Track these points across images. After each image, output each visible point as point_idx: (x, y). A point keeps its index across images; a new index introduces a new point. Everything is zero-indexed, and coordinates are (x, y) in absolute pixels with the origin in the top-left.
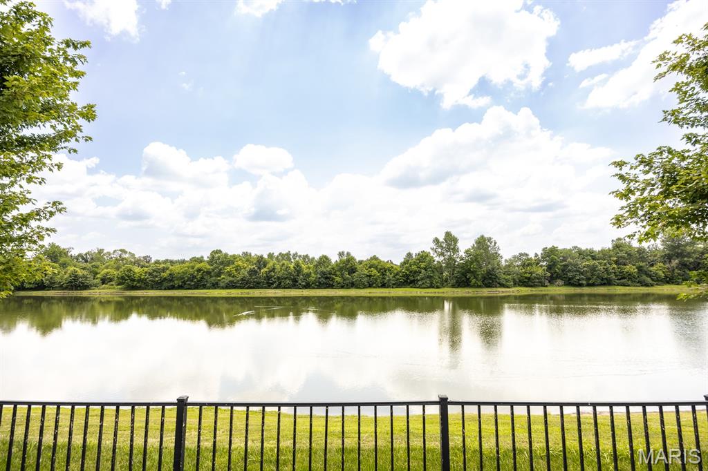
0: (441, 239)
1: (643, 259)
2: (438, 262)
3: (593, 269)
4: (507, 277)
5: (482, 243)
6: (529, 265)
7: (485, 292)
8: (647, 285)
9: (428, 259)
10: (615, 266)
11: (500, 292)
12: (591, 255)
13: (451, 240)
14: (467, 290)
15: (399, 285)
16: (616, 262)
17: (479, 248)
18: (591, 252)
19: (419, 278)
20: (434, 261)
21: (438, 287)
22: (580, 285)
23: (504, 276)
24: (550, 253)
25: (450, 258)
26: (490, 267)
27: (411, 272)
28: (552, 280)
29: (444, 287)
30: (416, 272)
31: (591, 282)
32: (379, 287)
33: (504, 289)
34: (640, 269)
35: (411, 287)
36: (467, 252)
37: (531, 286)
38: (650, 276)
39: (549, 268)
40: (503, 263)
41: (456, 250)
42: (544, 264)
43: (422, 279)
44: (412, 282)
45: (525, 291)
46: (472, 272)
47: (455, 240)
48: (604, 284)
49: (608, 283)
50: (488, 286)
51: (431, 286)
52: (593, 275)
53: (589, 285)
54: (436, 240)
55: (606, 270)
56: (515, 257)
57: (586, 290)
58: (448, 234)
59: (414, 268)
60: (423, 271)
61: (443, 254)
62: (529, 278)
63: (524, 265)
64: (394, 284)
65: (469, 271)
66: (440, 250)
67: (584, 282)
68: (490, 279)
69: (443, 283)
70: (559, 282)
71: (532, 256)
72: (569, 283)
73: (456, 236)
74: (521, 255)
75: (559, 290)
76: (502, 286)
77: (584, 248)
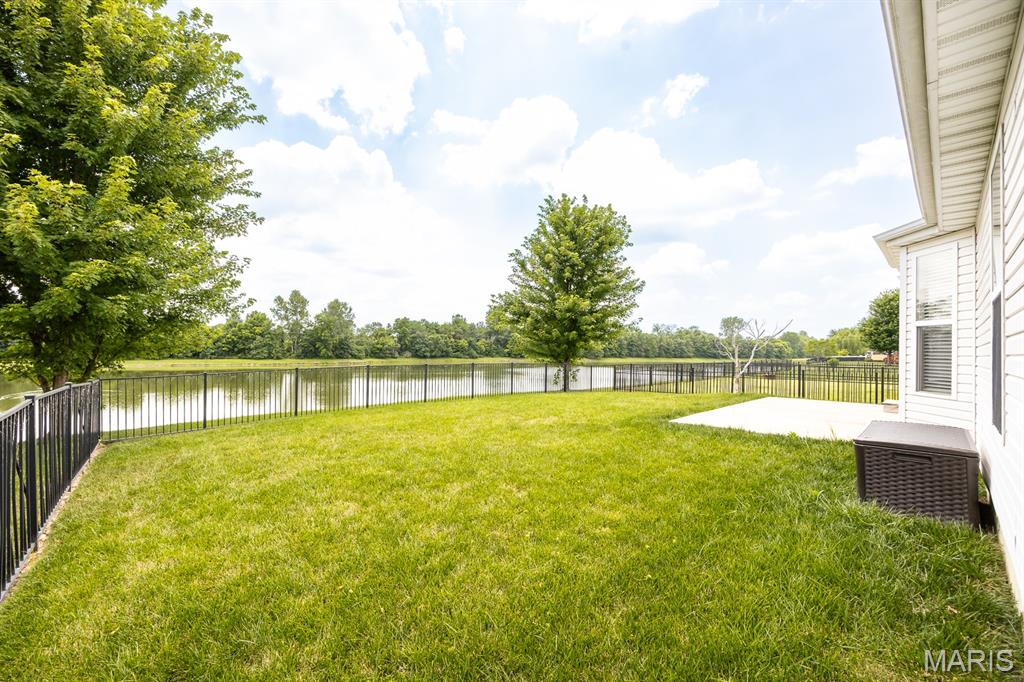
0: (286, 299)
1: (472, 334)
2: (279, 327)
3: (436, 342)
4: (359, 347)
5: (336, 307)
6: (382, 335)
7: (336, 363)
8: (473, 358)
9: (266, 322)
10: (452, 340)
11: (352, 362)
12: (435, 328)
13: (298, 302)
14: (315, 361)
15: (220, 354)
16: (454, 337)
17: (331, 313)
18: (436, 325)
19: (252, 346)
20: (274, 325)
21: (278, 358)
22: (425, 357)
23: (355, 346)
24: (402, 324)
25: (297, 323)
26: (343, 336)
27: (240, 338)
28: (401, 351)
29: (286, 358)
30: (247, 339)
31: (433, 354)
32: (188, 357)
33: (355, 361)
34: (470, 343)
35: (240, 358)
36: (317, 317)
37: (382, 358)
38: (475, 350)
39: (400, 339)
40: (355, 333)
41: (303, 314)
42: (395, 335)
43: (256, 348)
44: (240, 351)
45: (376, 362)
46: (322, 341)
47: (304, 302)
48: (442, 356)
49: (445, 355)
50: (338, 357)
51: (270, 357)
52: (435, 348)
53: (432, 357)
54: (279, 300)
55: (446, 343)
56: (368, 326)
57: (429, 362)
58: (296, 294)
59: (246, 333)
60: (258, 337)
61: (286, 318)
62: (381, 350)
63: (377, 336)
64: (212, 354)
65: (319, 339)
66: (283, 312)
67: (428, 354)
68: (342, 350)
69: (286, 353)
70: (408, 354)
71: (385, 326)
72: (416, 355)
73: (306, 297)
74: (375, 324)
75: (407, 361)
76: (354, 357)
77: (430, 322)
